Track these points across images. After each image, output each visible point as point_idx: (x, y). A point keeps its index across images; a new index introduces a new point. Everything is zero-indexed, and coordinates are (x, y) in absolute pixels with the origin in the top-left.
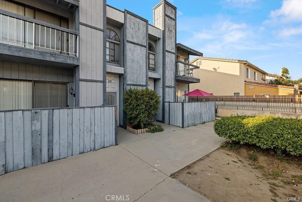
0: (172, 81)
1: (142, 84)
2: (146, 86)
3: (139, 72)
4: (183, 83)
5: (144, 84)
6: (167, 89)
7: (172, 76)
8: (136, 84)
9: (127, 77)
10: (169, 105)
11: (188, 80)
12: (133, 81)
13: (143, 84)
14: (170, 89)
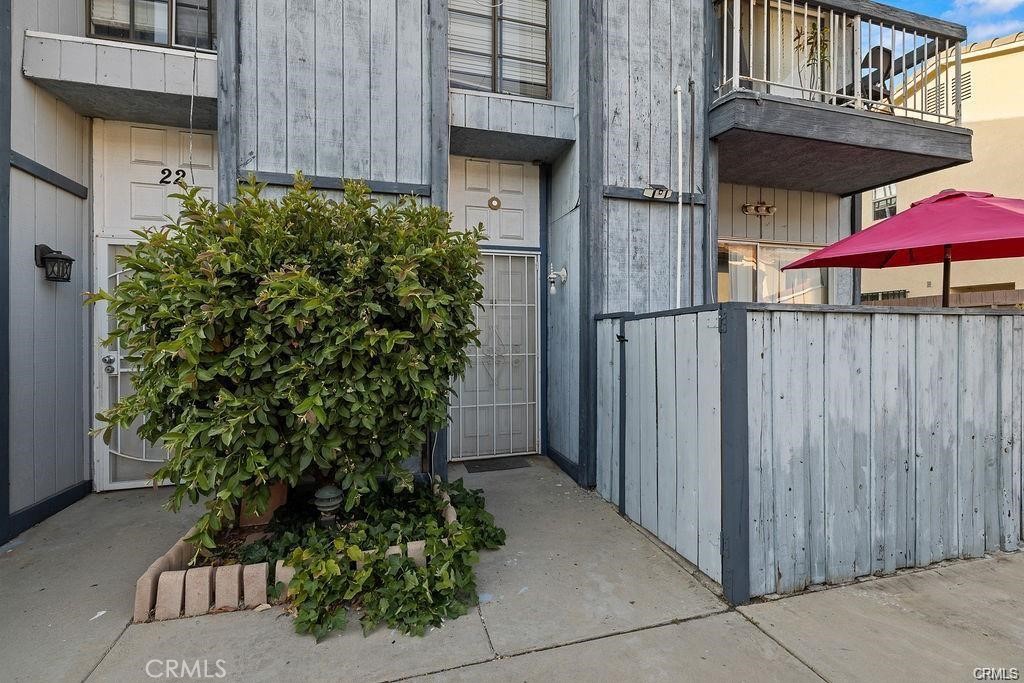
0: (673, 149)
1: (389, 178)
2: (425, 193)
3: (357, 89)
4: (807, 196)
5: (412, 177)
6: (619, 219)
7: (672, 112)
8: (331, 174)
9: (248, 124)
10: (622, 339)
11: (841, 138)
12: (301, 157)
13: (404, 180)
14: (656, 214)
